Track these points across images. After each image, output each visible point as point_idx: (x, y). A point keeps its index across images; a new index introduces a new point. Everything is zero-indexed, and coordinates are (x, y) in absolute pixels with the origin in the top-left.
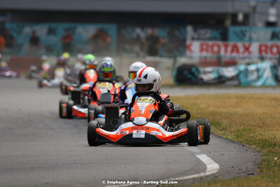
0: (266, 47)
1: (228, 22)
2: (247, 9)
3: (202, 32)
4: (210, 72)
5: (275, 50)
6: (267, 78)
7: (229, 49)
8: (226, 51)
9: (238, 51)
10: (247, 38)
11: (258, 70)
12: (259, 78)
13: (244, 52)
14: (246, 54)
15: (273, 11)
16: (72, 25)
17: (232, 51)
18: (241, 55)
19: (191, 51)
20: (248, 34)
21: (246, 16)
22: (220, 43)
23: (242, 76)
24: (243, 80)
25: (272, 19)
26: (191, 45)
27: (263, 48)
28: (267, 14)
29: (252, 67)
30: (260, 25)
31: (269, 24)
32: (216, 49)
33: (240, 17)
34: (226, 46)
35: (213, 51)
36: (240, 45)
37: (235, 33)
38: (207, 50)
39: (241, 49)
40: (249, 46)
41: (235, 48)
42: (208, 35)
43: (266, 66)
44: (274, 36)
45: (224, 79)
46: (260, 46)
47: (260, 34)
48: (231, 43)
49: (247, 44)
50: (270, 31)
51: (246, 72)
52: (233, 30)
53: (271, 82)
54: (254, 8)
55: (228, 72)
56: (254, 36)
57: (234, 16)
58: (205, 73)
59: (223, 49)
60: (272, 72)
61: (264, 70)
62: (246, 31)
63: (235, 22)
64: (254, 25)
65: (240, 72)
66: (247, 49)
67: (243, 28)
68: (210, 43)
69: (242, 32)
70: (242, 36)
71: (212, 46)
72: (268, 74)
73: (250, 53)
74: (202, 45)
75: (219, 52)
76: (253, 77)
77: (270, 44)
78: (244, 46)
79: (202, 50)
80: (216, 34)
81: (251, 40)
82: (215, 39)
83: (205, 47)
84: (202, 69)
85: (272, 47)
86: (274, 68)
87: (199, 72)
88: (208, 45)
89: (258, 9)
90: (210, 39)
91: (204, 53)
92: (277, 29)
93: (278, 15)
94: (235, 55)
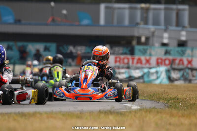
0: (161, 59)
1: (134, 43)
2: (148, 34)
3: (117, 49)
4: (123, 73)
5: (167, 62)
6: (163, 78)
7: (135, 61)
8: (133, 63)
9: (141, 63)
10: (148, 54)
11: (157, 72)
12: (157, 78)
13: (146, 64)
14: (148, 65)
15: (166, 35)
16: (25, 43)
17: (137, 63)
18: (144, 66)
20: (148, 52)
21: (147, 39)
22: (129, 57)
23: (145, 76)
24: (146, 79)
25: (166, 41)
27: (159, 61)
28: (162, 37)
29: (153, 70)
30: (157, 45)
31: (164, 45)
32: (126, 61)
33: (143, 39)
34: (133, 59)
35: (123, 63)
36: (143, 58)
37: (140, 50)
38: (119, 62)
39: (144, 62)
40: (150, 59)
41: (140, 61)
42: (121, 52)
43: (163, 69)
44: (167, 53)
45: (132, 78)
46: (157, 59)
47: (157, 52)
48: (137, 57)
49: (148, 58)
50: (164, 49)
51: (149, 74)
52: (138, 48)
53: (165, 81)
54: (153, 33)
55: (136, 73)
56: (153, 53)
57: (139, 38)
58: (120, 73)
59: (131, 61)
60: (167, 74)
61: (161, 72)
62: (147, 49)
63: (139, 42)
64: (153, 45)
65: (145, 74)
66: (148, 61)
67: (145, 47)
68: (122, 57)
69: (144, 49)
70: (144, 52)
71: (124, 59)
72: (163, 75)
73: (150, 64)
74: (116, 58)
75: (128, 63)
76: (153, 77)
77: (164, 58)
78: (146, 59)
79: (116, 62)
80: (126, 50)
81: (151, 55)
82: (125, 54)
83: (118, 59)
84: (117, 71)
85: (165, 60)
86: (168, 71)
87: (116, 73)
88: (120, 58)
89: (156, 34)
90: (122, 54)
91: (118, 64)
92: (169, 48)
93: (170, 38)
94: (139, 65)
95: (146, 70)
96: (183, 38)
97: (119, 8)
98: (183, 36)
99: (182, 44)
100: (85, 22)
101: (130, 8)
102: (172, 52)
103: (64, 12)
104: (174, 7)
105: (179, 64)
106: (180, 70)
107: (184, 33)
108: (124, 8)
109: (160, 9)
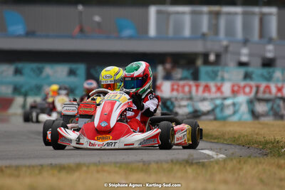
0: (239, 87)
1: (199, 62)
2: (217, 48)
4: (185, 106)
5: (247, 90)
6: (243, 113)
7: (201, 89)
8: (197, 90)
9: (209, 91)
10: (219, 78)
11: (234, 104)
12: (235, 113)
13: (216, 92)
14: (218, 94)
15: (245, 51)
16: (40, 65)
17: (204, 91)
19: (161, 91)
20: (220, 74)
21: (218, 56)
22: (192, 83)
23: (218, 111)
24: (218, 114)
25: (244, 59)
26: (161, 85)
27: (236, 88)
28: (239, 54)
29: (228, 102)
30: (232, 65)
31: (241, 64)
32: (187, 89)
33: (212, 58)
34: (197, 86)
35: (184, 91)
36: (212, 84)
37: (207, 73)
38: (177, 90)
39: (213, 89)
40: (221, 86)
41: (207, 88)
43: (242, 99)
44: (247, 76)
45: (199, 114)
46: (233, 86)
48: (203, 83)
49: (219, 84)
50: (242, 71)
51: (222, 107)
52: (204, 70)
53: (247, 117)
54: (226, 48)
55: (204, 106)
56: (226, 76)
57: (206, 56)
58: (180, 106)
59: (194, 89)
60: (249, 107)
61: (241, 105)
62: (218, 71)
63: (206, 62)
64: (226, 65)
65: (216, 107)
66: (219, 89)
67: (215, 68)
68: (182, 83)
69: (213, 72)
70: (214, 76)
71: (183, 86)
72: (244, 108)
73: (222, 93)
74: (173, 85)
75: (190, 92)
76: (228, 111)
77: (242, 84)
78: (216, 86)
79: (173, 90)
80: (186, 73)
81: (223, 79)
82: (186, 79)
83: (175, 87)
84: (176, 103)
85: (245, 87)
86: (250, 102)
87: (174, 107)
88: (178, 86)
89: (231, 49)
91: (175, 94)
92: (250, 69)
93: (250, 55)
94: (206, 95)
95: (218, 102)
96: (270, 55)
97: (178, 13)
98: (270, 51)
99: (268, 63)
100: (127, 32)
101: (193, 13)
102: (254, 76)
103: (97, 19)
104: (256, 9)
105: (264, 92)
106: (267, 101)
107: (270, 47)
108: (183, 13)
109: (236, 14)
